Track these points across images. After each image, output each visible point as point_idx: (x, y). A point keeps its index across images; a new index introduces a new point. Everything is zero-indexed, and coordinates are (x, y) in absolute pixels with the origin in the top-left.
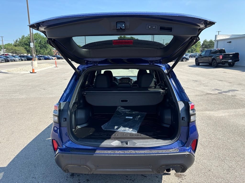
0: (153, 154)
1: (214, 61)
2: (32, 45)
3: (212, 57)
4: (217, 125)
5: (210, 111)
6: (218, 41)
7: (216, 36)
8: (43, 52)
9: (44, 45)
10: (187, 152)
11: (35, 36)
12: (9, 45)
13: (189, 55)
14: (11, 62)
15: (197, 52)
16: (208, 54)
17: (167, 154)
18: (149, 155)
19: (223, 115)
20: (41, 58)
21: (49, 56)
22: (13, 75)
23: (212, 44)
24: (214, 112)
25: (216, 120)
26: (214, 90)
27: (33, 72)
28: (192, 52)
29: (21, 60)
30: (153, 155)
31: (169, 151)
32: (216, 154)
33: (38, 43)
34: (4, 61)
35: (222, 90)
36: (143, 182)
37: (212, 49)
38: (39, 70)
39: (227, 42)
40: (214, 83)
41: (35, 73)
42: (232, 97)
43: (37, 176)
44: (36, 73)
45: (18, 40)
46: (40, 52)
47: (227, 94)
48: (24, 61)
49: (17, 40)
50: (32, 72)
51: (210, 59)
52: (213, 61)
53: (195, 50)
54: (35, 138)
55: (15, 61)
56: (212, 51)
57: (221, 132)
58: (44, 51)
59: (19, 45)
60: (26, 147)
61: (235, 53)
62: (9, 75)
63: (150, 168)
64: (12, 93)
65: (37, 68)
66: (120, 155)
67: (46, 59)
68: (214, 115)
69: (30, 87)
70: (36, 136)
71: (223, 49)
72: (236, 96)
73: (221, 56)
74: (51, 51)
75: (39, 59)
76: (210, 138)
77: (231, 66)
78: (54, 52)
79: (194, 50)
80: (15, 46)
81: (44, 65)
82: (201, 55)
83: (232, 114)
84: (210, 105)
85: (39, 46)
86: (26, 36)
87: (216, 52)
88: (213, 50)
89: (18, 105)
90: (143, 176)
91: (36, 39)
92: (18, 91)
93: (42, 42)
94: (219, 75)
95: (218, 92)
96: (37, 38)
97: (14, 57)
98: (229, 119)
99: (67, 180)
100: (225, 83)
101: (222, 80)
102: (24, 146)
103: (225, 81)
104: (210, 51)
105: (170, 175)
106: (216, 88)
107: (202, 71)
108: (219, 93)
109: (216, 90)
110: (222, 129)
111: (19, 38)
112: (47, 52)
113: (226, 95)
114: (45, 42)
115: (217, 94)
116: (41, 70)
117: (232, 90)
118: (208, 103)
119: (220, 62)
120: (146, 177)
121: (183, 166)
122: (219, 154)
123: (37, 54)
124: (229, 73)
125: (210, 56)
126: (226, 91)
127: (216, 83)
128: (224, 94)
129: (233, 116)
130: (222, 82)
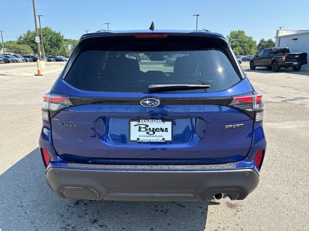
0: (197, 170)
1: (275, 63)
2: (37, 40)
3: (271, 59)
4: (283, 140)
5: (272, 122)
6: (280, 38)
7: (278, 31)
8: (54, 52)
9: (56, 43)
10: (248, 169)
11: (44, 31)
12: (10, 42)
13: (241, 57)
14: (12, 63)
15: (252, 55)
16: (267, 54)
17: (218, 171)
18: (189, 172)
19: (291, 127)
20: (51, 59)
21: (61, 57)
22: (13, 78)
23: (271, 44)
24: (277, 124)
25: (281, 133)
26: (276, 98)
27: (39, 75)
28: (245, 55)
29: (25, 61)
30: (196, 172)
31: (220, 166)
32: (284, 177)
33: (47, 41)
34: (3, 62)
35: (286, 98)
36: (180, 214)
37: (272, 48)
38: (46, 72)
39: (293, 39)
40: (276, 90)
41: (41, 75)
42: (301, 106)
43: (25, 205)
44: (43, 75)
45: (23, 36)
46: (50, 52)
47: (294, 102)
48: (29, 62)
49: (21, 36)
50: (37, 74)
51: (270, 61)
52: (273, 63)
53: (249, 52)
54: (30, 153)
55: (17, 62)
56: (272, 51)
57: (288, 149)
58: (56, 51)
59: (24, 43)
60: (15, 165)
61: (302, 53)
62: (7, 78)
63: (190, 193)
64: (8, 98)
65: (44, 70)
66: (145, 171)
67: (58, 60)
68: (278, 127)
69: (32, 92)
70: (32, 151)
71: (287, 49)
72: (306, 105)
73: (284, 57)
74: (64, 51)
75: (48, 60)
76: (274, 156)
77: (296, 70)
78: (69, 53)
79: (247, 52)
80: (19, 43)
81: (55, 66)
82: (258, 56)
83: (302, 126)
84: (271, 116)
85: (49, 45)
86: (33, 32)
87: (277, 52)
88: (274, 49)
89: (13, 112)
90: (180, 205)
91: (45, 36)
92: (16, 96)
93: (53, 39)
94: (282, 80)
95: (281, 100)
96: (46, 34)
97: (17, 57)
98: (299, 132)
99: (68, 210)
100: (290, 89)
101: (285, 86)
102: (12, 163)
103: (289, 87)
104: (269, 51)
105: (219, 205)
106: (278, 96)
107: (259, 76)
108: (283, 101)
109: (279, 98)
110: (290, 144)
111: (24, 34)
112: (59, 52)
113: (292, 104)
114: (57, 40)
115: (280, 102)
116: (50, 72)
117: (300, 98)
118: (269, 113)
119: (283, 64)
120: (184, 207)
121: (241, 189)
122: (288, 177)
123: (47, 55)
124: (294, 79)
125: (269, 56)
126: (291, 99)
127: (278, 90)
128: (289, 103)
129: (304, 128)
130: (286, 89)
